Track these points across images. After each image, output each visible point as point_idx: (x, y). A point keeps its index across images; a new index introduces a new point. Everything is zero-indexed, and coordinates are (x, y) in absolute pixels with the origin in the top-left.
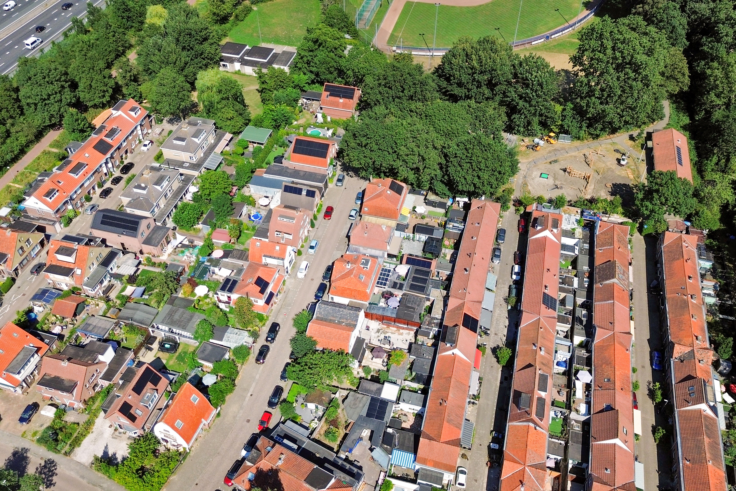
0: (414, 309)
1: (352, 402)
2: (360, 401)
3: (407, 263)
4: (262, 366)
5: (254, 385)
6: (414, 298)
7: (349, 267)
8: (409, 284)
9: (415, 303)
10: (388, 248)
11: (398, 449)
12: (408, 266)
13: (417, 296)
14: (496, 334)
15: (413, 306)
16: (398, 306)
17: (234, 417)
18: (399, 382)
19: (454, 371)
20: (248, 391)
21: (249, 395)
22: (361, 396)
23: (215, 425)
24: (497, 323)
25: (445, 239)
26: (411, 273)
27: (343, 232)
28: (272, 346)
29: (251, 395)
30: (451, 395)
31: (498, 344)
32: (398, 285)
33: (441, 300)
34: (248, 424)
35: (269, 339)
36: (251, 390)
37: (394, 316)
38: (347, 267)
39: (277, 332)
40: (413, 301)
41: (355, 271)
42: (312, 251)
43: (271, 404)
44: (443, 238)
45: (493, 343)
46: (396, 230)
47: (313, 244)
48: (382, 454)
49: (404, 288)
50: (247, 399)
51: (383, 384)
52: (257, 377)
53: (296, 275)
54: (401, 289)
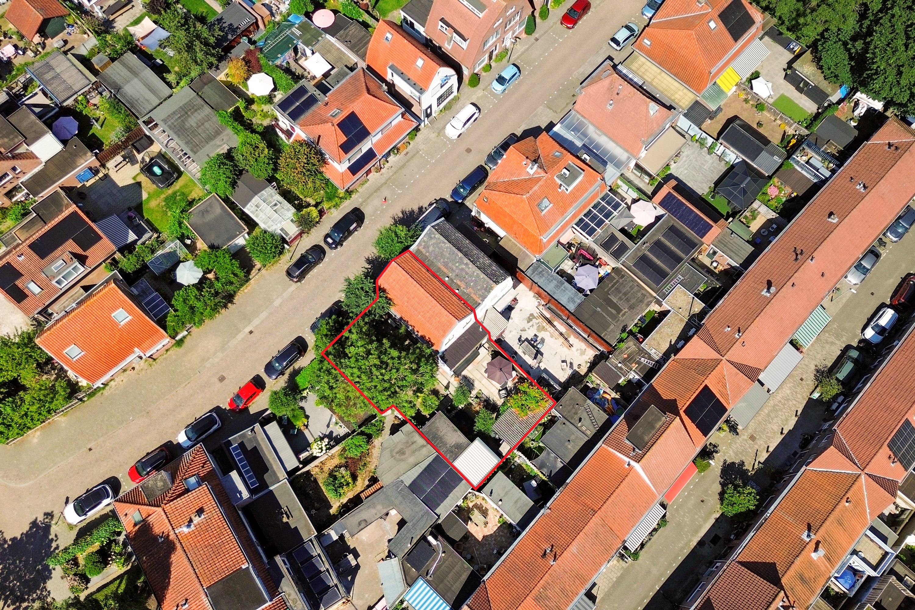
0: (619, 310)
1: (400, 446)
2: (414, 452)
3: (663, 204)
4: (293, 287)
5: (264, 315)
6: (632, 288)
7: (531, 172)
8: (640, 254)
9: (628, 300)
10: (643, 154)
11: (428, 582)
12: (660, 211)
13: (639, 285)
14: (752, 438)
15: (620, 304)
16: (591, 291)
17: (204, 360)
18: (504, 448)
19: (610, 500)
20: (250, 321)
21: (248, 330)
22: (421, 441)
23: (166, 359)
24: (768, 415)
25: (775, 180)
26: (657, 231)
27: (581, 70)
28: (330, 254)
29: (251, 332)
30: (573, 548)
31: (744, 459)
32: (616, 247)
33: (681, 320)
34: (219, 385)
35: (330, 240)
36: (256, 322)
37: (572, 307)
38: (528, 169)
39: (350, 233)
40: (625, 294)
41: (536, 188)
42: (498, 87)
43: (269, 368)
44: (770, 177)
45: (736, 454)
46: (685, 115)
47: (507, 75)
48: (399, 575)
49: (623, 259)
50: (241, 336)
51: (472, 440)
52: (277, 303)
53: (444, 128)
54: (617, 255)
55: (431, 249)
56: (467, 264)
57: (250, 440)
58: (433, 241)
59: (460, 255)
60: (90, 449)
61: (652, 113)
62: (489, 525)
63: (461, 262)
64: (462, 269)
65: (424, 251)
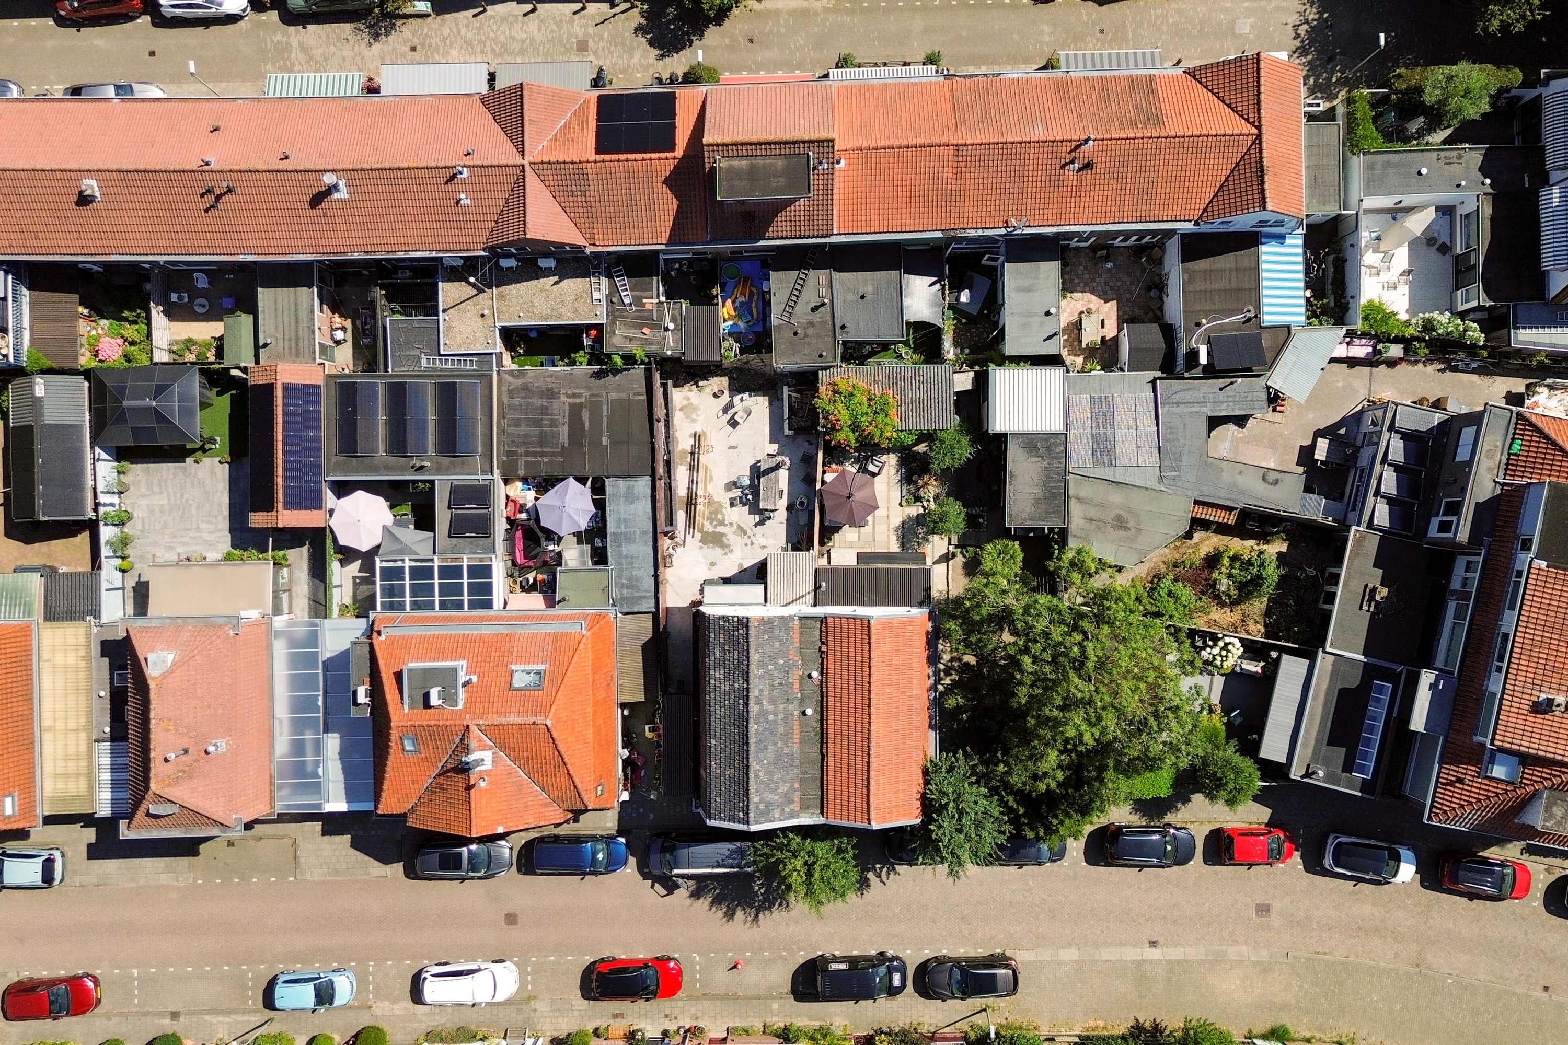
0: (575, 410)
1: (1114, 534)
2: (1102, 505)
3: (316, 503)
4: (1021, 957)
5: (1108, 954)
6: (517, 423)
7: (487, 755)
8: (446, 461)
9: (544, 410)
10: (253, 614)
11: (1258, 307)
12: (329, 498)
13: (502, 415)
14: (582, 47)
15: (563, 418)
16: (582, 480)
17: (1264, 969)
18: (964, 381)
19: (919, 141)
20: (1140, 964)
21: (1155, 954)
22: (1076, 510)
23: (1320, 1029)
24: (522, 52)
25: (85, 360)
26: (375, 469)
27: (165, 879)
28: (913, 957)
29: (1153, 944)
30: (1039, 133)
31: (629, 34)
32: (470, 509)
33: (502, 297)
34: (1276, 906)
35: (897, 980)
36: (1131, 954)
37: (642, 485)
38: (488, 765)
39: (853, 961)
40: (538, 423)
41: (514, 719)
42: (344, 988)
43: (1182, 856)
44: (88, 374)
45: (631, 50)
46: (96, 614)
47: (305, 995)
48: (1288, 358)
49: (480, 478)
50: (1175, 954)
51: (1002, 438)
52: (1070, 954)
53: (508, 1002)
54: (482, 495)
55: (784, 788)
56: (759, 702)
57: (1326, 762)
58: (770, 797)
59: (753, 727)
60: (1546, 989)
61: (170, 658)
62: (1080, 307)
63: (763, 713)
64: (772, 701)
65: (797, 797)
